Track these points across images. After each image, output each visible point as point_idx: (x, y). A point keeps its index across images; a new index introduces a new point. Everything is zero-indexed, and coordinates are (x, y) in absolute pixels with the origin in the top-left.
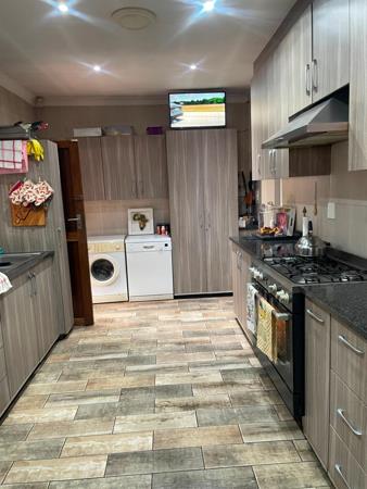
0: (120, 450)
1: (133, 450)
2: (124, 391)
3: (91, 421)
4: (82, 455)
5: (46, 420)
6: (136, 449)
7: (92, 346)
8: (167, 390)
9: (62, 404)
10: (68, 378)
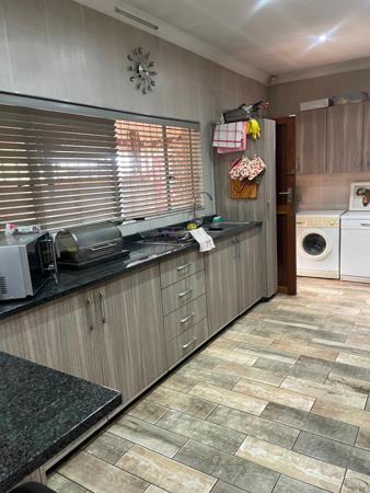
0: (281, 402)
1: (291, 406)
2: (303, 358)
3: (265, 372)
4: (249, 394)
5: (231, 360)
6: (295, 406)
7: (288, 313)
8: (346, 369)
9: (247, 352)
10: (259, 333)
